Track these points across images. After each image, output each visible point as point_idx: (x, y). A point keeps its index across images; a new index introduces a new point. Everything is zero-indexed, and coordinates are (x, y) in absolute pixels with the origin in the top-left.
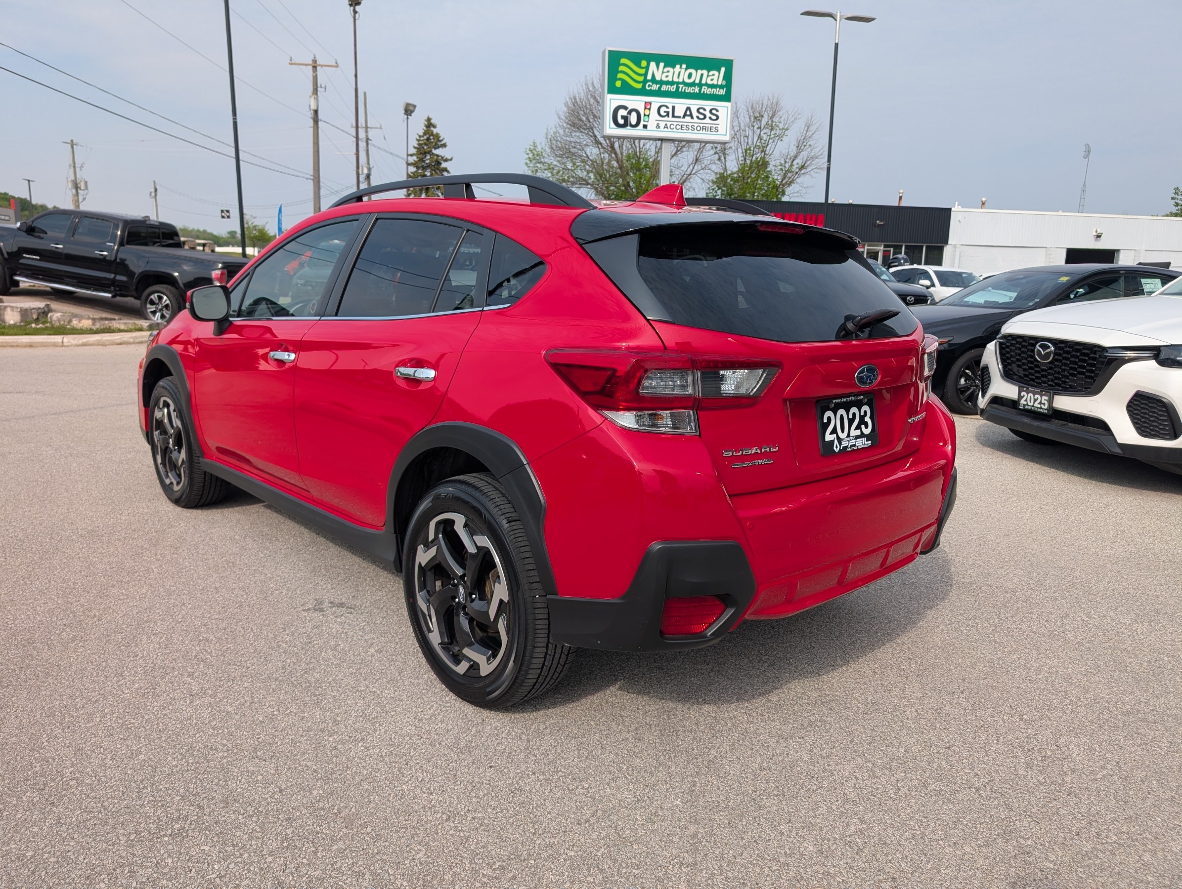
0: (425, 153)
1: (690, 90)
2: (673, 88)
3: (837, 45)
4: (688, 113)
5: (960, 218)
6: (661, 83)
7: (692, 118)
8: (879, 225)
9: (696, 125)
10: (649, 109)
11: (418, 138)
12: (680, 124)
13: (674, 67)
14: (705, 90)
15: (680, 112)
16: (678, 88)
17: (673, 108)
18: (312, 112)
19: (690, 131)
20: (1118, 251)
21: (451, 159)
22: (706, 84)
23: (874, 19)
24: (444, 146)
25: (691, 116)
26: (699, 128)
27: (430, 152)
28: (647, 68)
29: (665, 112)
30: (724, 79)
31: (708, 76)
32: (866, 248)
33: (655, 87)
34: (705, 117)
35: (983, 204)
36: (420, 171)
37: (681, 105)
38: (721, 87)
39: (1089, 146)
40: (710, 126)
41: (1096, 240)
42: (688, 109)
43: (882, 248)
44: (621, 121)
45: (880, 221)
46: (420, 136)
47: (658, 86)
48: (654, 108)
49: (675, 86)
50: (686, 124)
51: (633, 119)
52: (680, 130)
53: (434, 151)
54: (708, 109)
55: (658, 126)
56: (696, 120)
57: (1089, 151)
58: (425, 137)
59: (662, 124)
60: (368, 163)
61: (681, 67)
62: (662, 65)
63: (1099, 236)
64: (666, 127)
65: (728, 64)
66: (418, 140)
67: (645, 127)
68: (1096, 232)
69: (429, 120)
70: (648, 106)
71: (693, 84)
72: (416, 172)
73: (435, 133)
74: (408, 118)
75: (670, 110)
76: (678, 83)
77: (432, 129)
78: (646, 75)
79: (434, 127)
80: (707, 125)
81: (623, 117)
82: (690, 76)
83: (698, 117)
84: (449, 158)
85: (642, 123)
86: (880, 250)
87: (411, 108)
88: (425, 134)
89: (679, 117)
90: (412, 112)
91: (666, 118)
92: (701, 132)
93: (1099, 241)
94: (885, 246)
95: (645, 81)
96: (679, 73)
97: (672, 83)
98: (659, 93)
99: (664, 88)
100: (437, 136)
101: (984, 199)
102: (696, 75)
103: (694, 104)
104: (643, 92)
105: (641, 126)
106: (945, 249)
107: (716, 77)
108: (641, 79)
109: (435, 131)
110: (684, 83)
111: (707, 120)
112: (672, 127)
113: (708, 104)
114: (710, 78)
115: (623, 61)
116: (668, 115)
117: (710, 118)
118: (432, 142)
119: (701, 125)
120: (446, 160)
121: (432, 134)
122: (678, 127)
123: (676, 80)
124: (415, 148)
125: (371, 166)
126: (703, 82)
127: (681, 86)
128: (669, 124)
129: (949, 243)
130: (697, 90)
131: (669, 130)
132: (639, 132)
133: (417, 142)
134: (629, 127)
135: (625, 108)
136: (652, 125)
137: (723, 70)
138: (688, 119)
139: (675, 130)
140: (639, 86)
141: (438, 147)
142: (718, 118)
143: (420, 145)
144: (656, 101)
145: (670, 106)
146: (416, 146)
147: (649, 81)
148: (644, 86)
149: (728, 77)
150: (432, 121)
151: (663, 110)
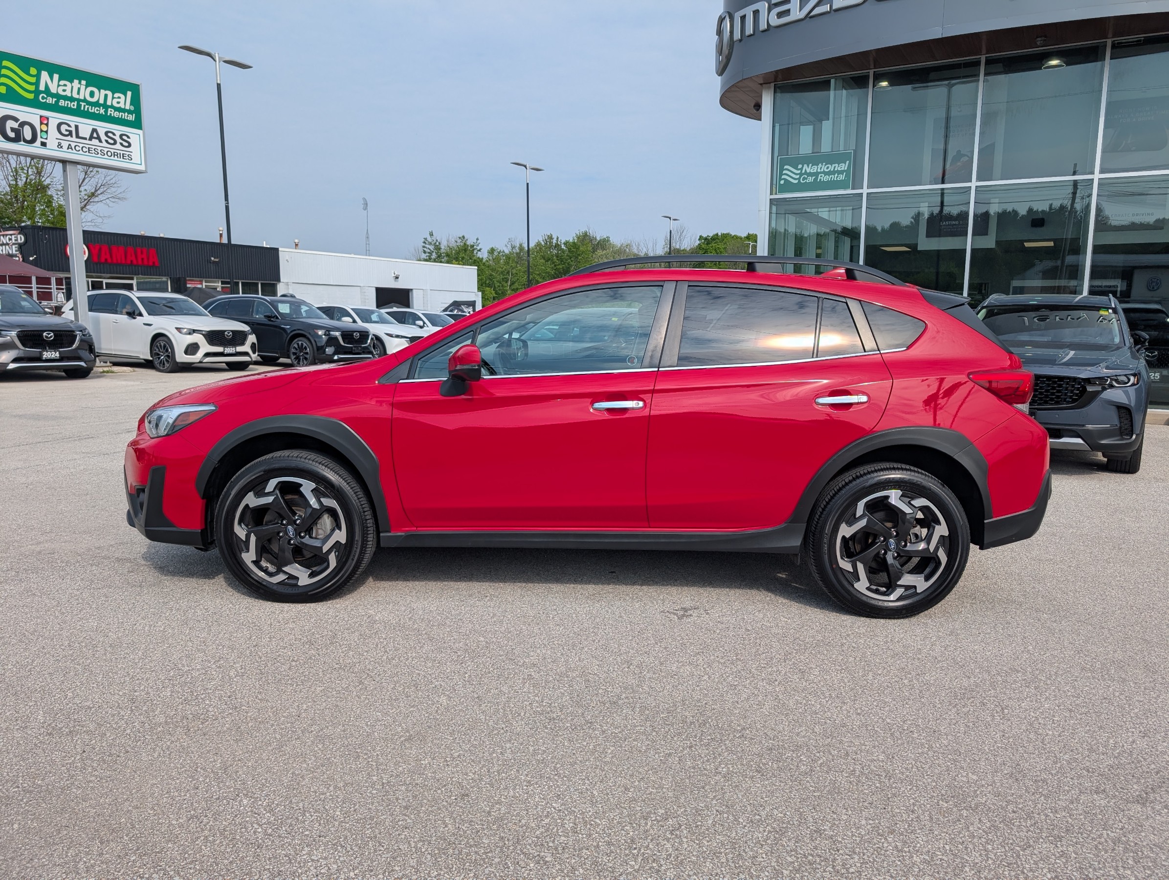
1: (94, 110)
2: (74, 105)
3: (219, 86)
4: (95, 135)
5: (287, 258)
6: (58, 96)
7: (100, 141)
8: (214, 262)
9: (106, 150)
10: (47, 125)
12: (87, 146)
13: (72, 82)
14: (110, 112)
15: (85, 131)
16: (79, 106)
17: (77, 127)
19: (99, 155)
20: (412, 290)
22: (112, 107)
23: (250, 67)
25: (99, 138)
26: (109, 154)
28: (38, 76)
29: (67, 130)
30: (131, 104)
31: (113, 98)
32: (204, 284)
33: (50, 100)
34: (115, 143)
35: (297, 245)
37: (86, 126)
38: (129, 112)
39: (366, 200)
40: (122, 152)
41: (395, 281)
42: (94, 130)
43: (220, 284)
44: (12, 135)
45: (215, 258)
47: (54, 100)
48: (53, 124)
49: (76, 103)
50: (94, 147)
51: (27, 133)
52: (87, 153)
54: (118, 134)
55: (60, 146)
56: (105, 144)
57: (367, 204)
59: (65, 144)
61: (80, 83)
62: (56, 77)
63: (397, 278)
64: (69, 147)
65: (135, 89)
67: (44, 144)
68: (394, 274)
70: (44, 120)
71: (96, 104)
75: (73, 129)
76: (79, 100)
78: (37, 84)
80: (118, 152)
81: (13, 130)
82: (92, 94)
83: (107, 141)
85: (39, 140)
86: (218, 286)
89: (85, 139)
91: (69, 138)
92: (112, 158)
93: (398, 281)
94: (223, 283)
95: (37, 92)
96: (79, 89)
97: (71, 99)
98: (55, 108)
99: (62, 103)
101: (296, 241)
102: (100, 95)
103: (102, 127)
104: (35, 103)
105: (38, 143)
106: (278, 286)
107: (123, 101)
108: (32, 88)
110: (85, 100)
111: (118, 146)
112: (77, 148)
113: (118, 129)
114: (115, 101)
115: (5, 63)
116: (70, 134)
117: (121, 144)
119: (112, 151)
122: (84, 149)
123: (75, 95)
126: (109, 103)
127: (83, 104)
128: (73, 145)
129: (281, 281)
130: (102, 111)
131: (74, 151)
132: (35, 149)
134: (22, 143)
135: (16, 119)
136: (52, 142)
137: (129, 94)
138: (95, 142)
139: (81, 152)
140: (31, 96)
142: (129, 145)
144: (55, 118)
145: (73, 125)
147: (42, 92)
148: (37, 97)
149: (136, 101)
151: (64, 128)
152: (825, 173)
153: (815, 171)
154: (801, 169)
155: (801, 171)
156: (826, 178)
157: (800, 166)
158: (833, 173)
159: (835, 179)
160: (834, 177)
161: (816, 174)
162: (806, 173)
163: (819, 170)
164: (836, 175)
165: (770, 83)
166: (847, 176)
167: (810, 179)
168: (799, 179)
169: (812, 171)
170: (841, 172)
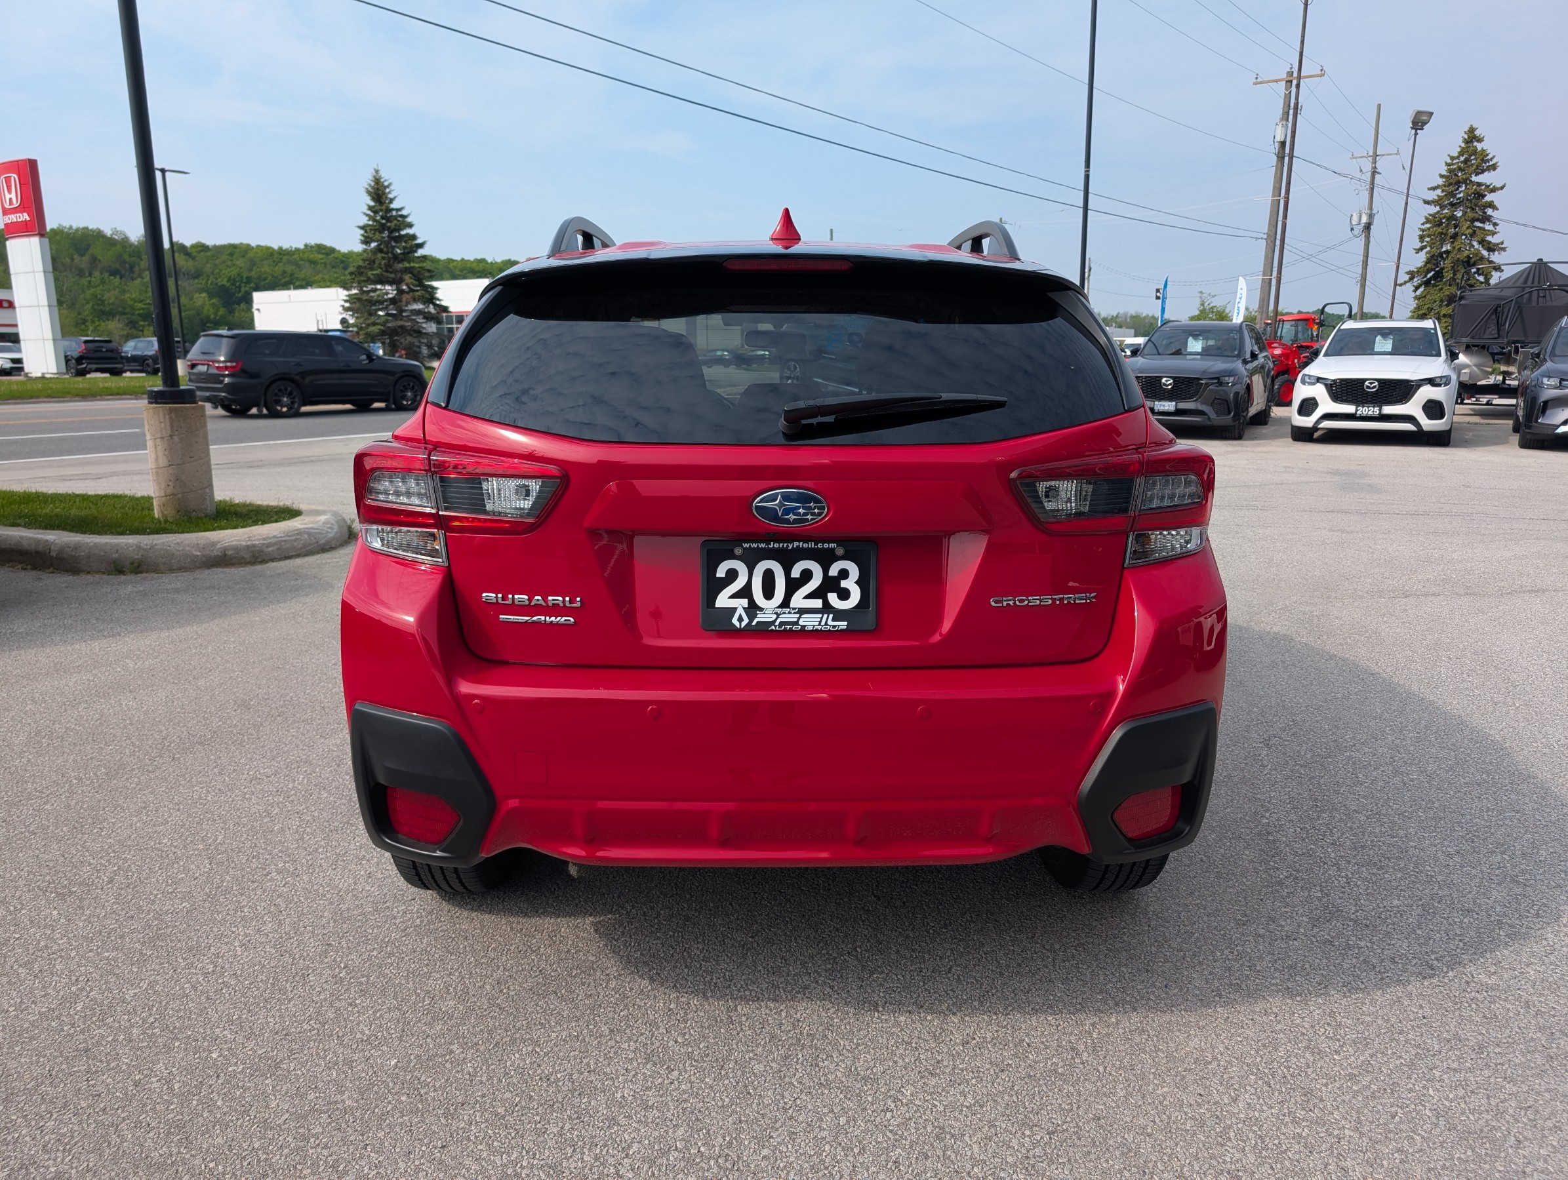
0: (1458, 184)
11: (1449, 161)
18: (1277, 145)
21: (1502, 188)
24: (1494, 167)
27: (1467, 181)
36: (1446, 211)
46: (1452, 158)
53: (1474, 178)
58: (1462, 159)
60: (1371, 208)
66: (1447, 164)
69: (1472, 130)
72: (1438, 212)
73: (1479, 149)
74: (1416, 134)
77: (1475, 144)
79: (1480, 140)
84: (1499, 185)
87: (1425, 118)
88: (1461, 153)
90: (1425, 123)
100: (1483, 156)
109: (1479, 146)
118: (1472, 165)
120: (1494, 190)
121: (1475, 152)
124: (1442, 176)
125: (1375, 211)
133: (1446, 168)
141: (1483, 172)
143: (1450, 171)
146: (1445, 173)
150: (1477, 133)
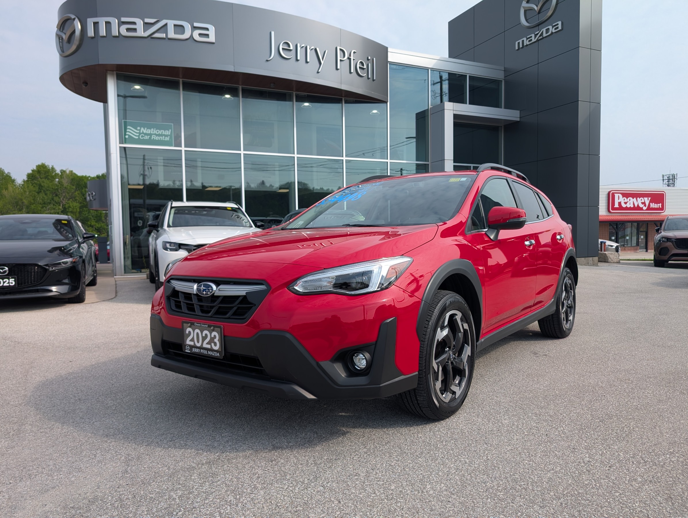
152: (157, 135)
153: (149, 132)
154: (140, 130)
155: (140, 131)
156: (157, 138)
157: (139, 128)
158: (162, 135)
159: (163, 139)
160: (162, 138)
161: (150, 135)
162: (143, 133)
163: (152, 132)
164: (164, 137)
165: (113, 71)
166: (171, 138)
167: (147, 137)
168: (139, 136)
169: (147, 132)
170: (166, 136)
